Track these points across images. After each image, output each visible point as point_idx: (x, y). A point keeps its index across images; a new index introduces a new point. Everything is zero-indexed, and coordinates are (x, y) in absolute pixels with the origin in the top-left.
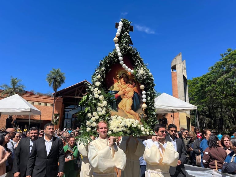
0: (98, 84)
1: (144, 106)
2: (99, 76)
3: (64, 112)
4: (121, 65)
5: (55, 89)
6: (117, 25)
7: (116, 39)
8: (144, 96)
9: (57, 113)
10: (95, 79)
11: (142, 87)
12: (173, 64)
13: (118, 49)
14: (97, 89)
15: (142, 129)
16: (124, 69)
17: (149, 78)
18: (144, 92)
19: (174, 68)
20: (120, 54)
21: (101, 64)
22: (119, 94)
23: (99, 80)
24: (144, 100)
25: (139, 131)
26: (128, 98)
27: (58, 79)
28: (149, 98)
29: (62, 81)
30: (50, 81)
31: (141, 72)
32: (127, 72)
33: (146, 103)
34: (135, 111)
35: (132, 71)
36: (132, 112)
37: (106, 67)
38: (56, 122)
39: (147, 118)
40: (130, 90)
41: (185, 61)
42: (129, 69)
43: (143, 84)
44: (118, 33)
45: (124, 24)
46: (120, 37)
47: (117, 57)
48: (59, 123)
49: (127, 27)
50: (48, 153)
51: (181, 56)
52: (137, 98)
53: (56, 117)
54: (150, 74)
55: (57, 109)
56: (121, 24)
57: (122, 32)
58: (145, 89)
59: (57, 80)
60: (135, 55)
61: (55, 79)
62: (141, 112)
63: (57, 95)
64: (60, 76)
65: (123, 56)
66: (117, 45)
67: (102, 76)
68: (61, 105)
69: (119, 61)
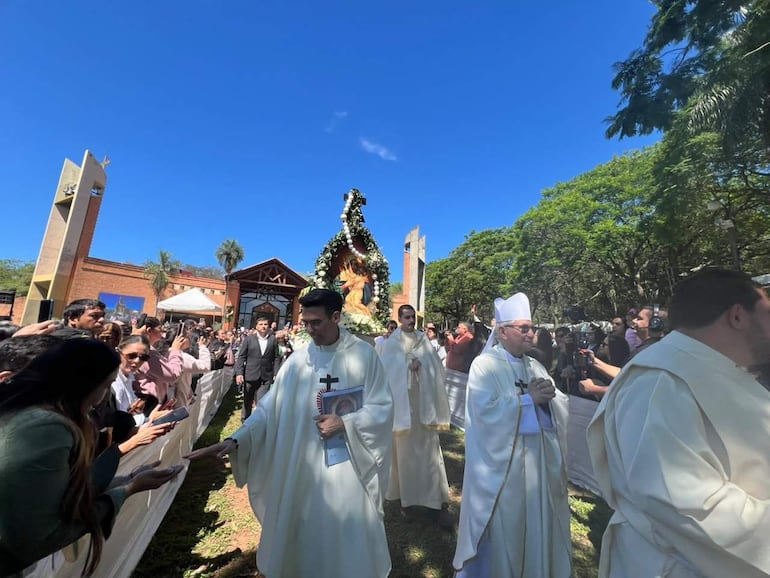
0: (322, 273)
1: (376, 299)
2: (324, 265)
3: (240, 302)
4: (350, 250)
5: (228, 270)
6: (346, 197)
7: (344, 216)
8: (377, 288)
9: (230, 304)
10: (319, 267)
11: (375, 276)
12: (407, 242)
13: (347, 230)
14: (320, 279)
15: (373, 326)
16: (353, 254)
17: (383, 266)
18: (377, 283)
19: (408, 246)
20: (348, 236)
21: (326, 249)
22: (346, 284)
23: (324, 269)
24: (377, 292)
25: (368, 328)
26: (358, 289)
27: (234, 255)
28: (382, 290)
29: (240, 257)
30: (220, 257)
31: (374, 258)
32: (356, 258)
33: (380, 296)
34: (366, 305)
35: (364, 257)
36: (362, 306)
37: (332, 252)
38: (229, 319)
39: (379, 313)
40: (361, 281)
41: (424, 238)
42: (360, 255)
43: (376, 273)
44: (346, 209)
45: (355, 196)
46: (349, 214)
47: (345, 240)
48: (233, 319)
49: (359, 201)
50: (263, 353)
51: (418, 230)
52: (368, 290)
53: (229, 312)
54: (385, 260)
55: (231, 297)
56: (351, 196)
57: (352, 207)
58: (379, 279)
59: (230, 257)
60: (368, 237)
61: (228, 254)
62: (372, 307)
63: (230, 278)
64: (237, 251)
65: (352, 238)
66: (346, 224)
67: (327, 264)
68: (236, 293)
69: (347, 244)
